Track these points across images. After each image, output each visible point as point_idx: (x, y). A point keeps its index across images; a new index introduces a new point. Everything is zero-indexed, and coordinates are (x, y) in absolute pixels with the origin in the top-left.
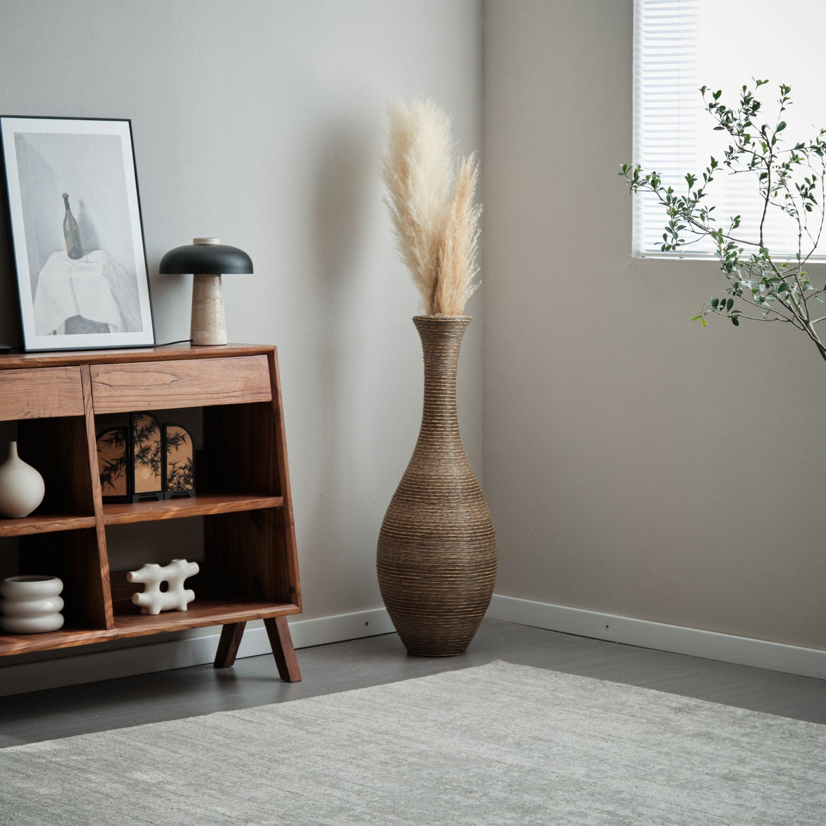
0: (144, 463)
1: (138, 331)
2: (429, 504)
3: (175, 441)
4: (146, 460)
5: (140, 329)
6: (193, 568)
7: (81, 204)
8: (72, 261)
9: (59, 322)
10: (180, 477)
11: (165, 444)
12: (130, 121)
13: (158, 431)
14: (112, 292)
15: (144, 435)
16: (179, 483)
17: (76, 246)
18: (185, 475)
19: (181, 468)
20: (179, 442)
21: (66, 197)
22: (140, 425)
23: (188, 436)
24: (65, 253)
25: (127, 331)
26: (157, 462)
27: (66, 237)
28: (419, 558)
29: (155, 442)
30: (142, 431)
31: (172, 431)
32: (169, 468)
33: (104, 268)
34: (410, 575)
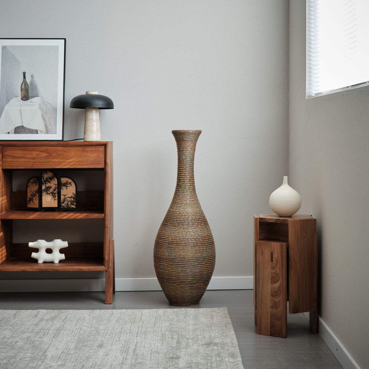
0: (48, 193)
1: (54, 134)
2: (174, 226)
3: (66, 185)
4: (49, 192)
5: (55, 133)
6: (65, 244)
7: (32, 76)
8: (23, 101)
9: (12, 128)
10: (68, 202)
11: (60, 185)
12: (65, 39)
13: (56, 180)
14: (42, 116)
15: (47, 181)
16: (68, 204)
17: (26, 95)
18: (71, 201)
19: (69, 197)
20: (68, 185)
21: (24, 74)
22: (46, 176)
23: (73, 182)
24: (20, 98)
25: (47, 134)
26: (55, 193)
27: (21, 91)
28: (167, 254)
29: (54, 184)
30: (47, 179)
31: (64, 180)
32: (62, 197)
33: (40, 105)
34: (163, 263)
